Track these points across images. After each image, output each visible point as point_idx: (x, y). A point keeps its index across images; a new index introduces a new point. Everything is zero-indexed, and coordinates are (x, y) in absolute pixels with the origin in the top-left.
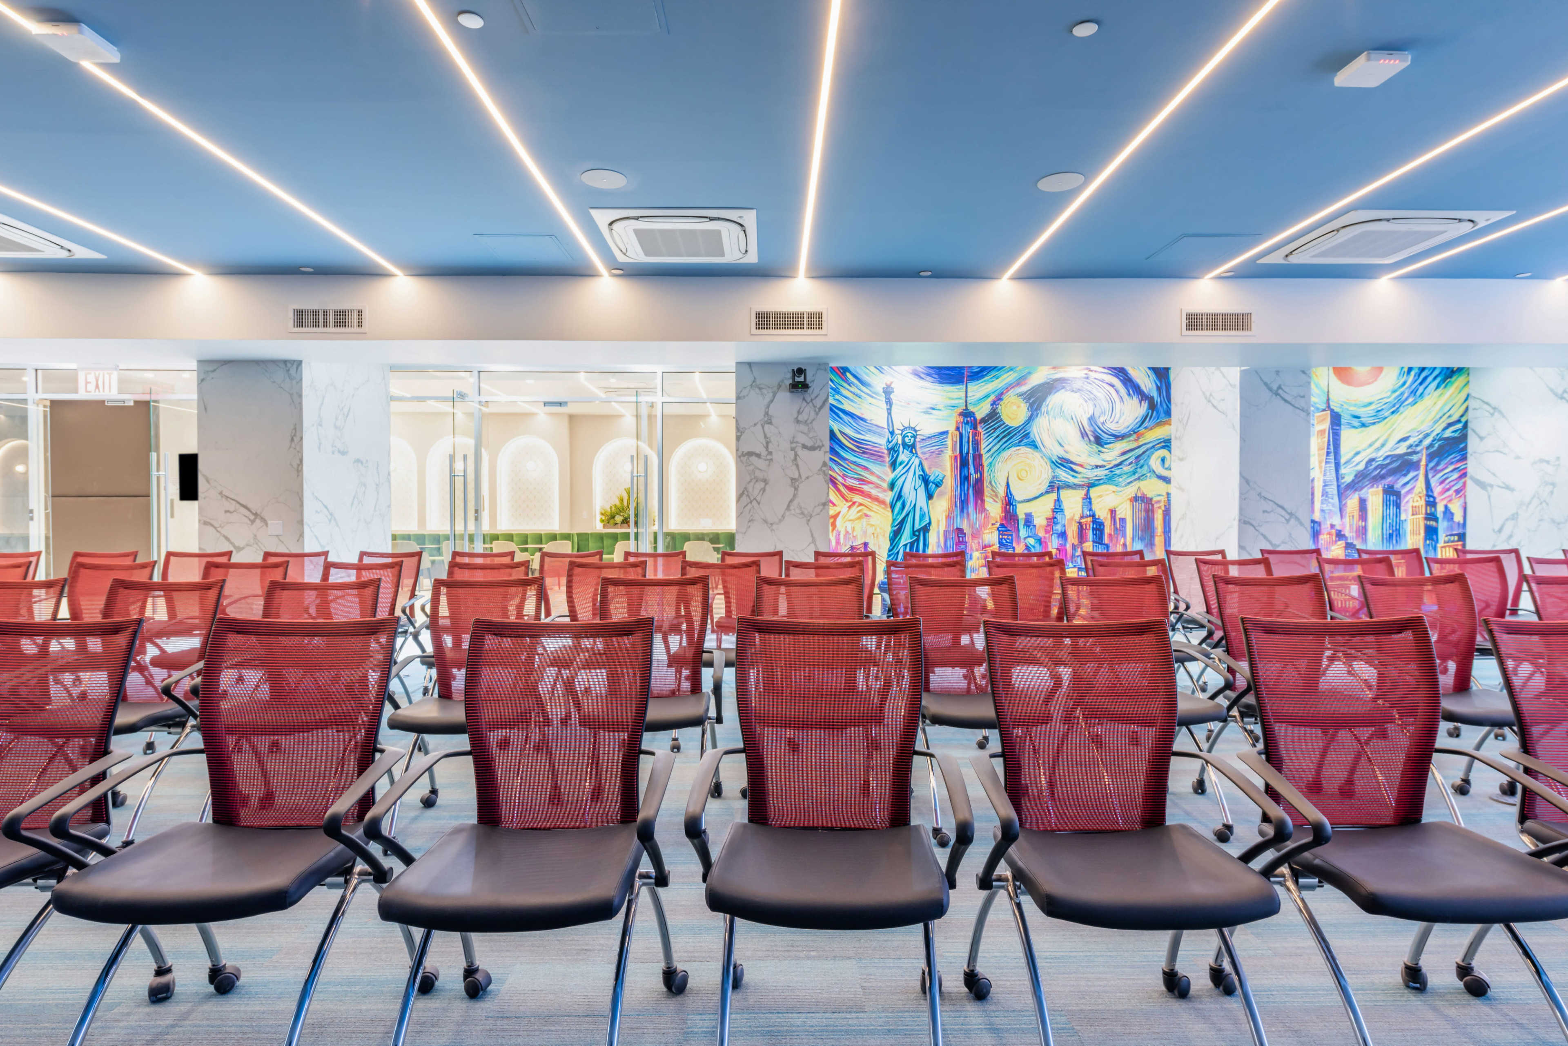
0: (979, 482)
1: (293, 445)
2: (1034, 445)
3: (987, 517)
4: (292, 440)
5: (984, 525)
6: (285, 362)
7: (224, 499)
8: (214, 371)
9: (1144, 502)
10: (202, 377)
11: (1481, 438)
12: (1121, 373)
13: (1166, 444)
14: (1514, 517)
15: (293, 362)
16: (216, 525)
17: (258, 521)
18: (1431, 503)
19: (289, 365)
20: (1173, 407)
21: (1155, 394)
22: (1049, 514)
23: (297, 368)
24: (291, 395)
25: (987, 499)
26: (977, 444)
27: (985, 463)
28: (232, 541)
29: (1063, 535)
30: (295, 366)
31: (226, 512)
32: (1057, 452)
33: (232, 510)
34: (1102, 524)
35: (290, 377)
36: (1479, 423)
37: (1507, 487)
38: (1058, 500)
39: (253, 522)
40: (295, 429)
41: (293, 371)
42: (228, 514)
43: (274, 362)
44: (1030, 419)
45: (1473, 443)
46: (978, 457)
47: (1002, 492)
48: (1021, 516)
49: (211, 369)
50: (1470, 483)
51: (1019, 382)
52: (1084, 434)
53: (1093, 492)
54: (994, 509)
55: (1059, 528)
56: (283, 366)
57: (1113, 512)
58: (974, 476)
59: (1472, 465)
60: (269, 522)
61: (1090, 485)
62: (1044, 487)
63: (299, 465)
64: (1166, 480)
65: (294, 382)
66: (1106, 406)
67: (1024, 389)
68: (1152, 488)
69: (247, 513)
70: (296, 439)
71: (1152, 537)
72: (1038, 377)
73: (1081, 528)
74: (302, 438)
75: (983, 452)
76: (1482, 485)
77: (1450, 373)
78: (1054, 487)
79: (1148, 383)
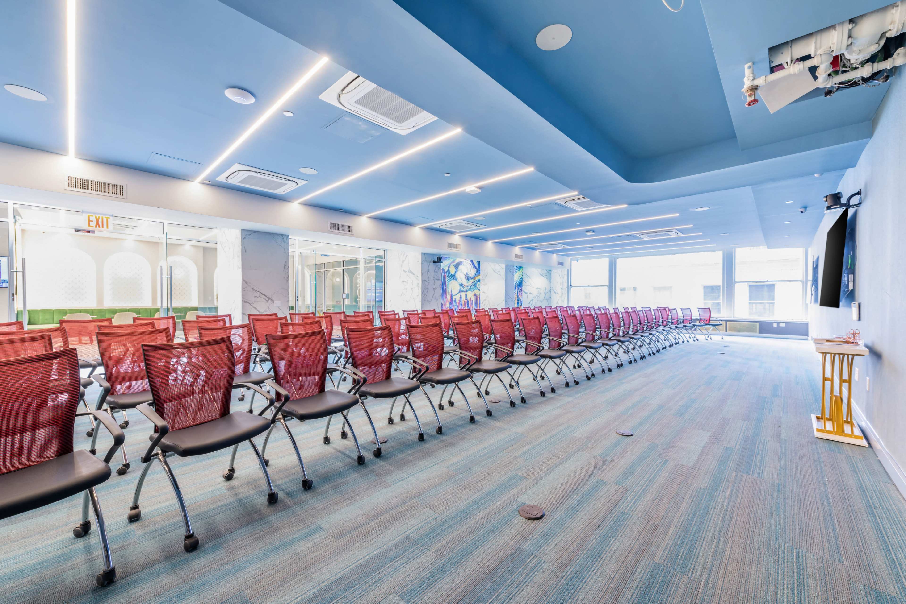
0: (446, 289)
1: (285, 270)
2: (456, 280)
3: (447, 300)
4: (285, 267)
5: (446, 302)
6: (282, 235)
7: (254, 291)
8: (250, 235)
9: (475, 295)
10: (244, 237)
11: (526, 282)
12: (472, 261)
13: (479, 281)
14: (533, 300)
15: (285, 235)
16: (251, 303)
17: (270, 301)
18: (518, 297)
19: (283, 236)
20: (481, 271)
21: (477, 267)
22: (459, 299)
23: (287, 238)
24: (284, 249)
25: (447, 295)
26: (445, 278)
27: (447, 284)
28: (258, 309)
29: (462, 305)
30: (286, 237)
31: (255, 297)
32: (460, 282)
33: (258, 296)
34: (468, 302)
35: (285, 242)
36: (525, 279)
37: (531, 294)
38: (461, 295)
39: (267, 301)
40: (286, 263)
41: (285, 239)
42: (256, 298)
43: (277, 234)
44: (456, 272)
45: (523, 283)
46: (445, 282)
47: (450, 292)
48: (454, 300)
49: (249, 234)
50: (523, 292)
51: (454, 262)
52: (465, 277)
53: (467, 293)
54: (449, 297)
55: (461, 303)
56: (281, 236)
57: (471, 298)
58: (445, 288)
59: (523, 288)
60: (275, 301)
61: (466, 291)
62: (458, 292)
63: (287, 278)
64: (479, 290)
65: (286, 244)
66: (469, 270)
67: (454, 264)
68: (477, 292)
69: (265, 297)
70: (287, 267)
71: (477, 305)
72: (457, 261)
73: (465, 303)
74: (289, 267)
75: (446, 281)
76: (526, 293)
77: (520, 267)
78: (460, 291)
79: (476, 264)
